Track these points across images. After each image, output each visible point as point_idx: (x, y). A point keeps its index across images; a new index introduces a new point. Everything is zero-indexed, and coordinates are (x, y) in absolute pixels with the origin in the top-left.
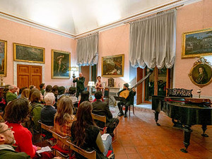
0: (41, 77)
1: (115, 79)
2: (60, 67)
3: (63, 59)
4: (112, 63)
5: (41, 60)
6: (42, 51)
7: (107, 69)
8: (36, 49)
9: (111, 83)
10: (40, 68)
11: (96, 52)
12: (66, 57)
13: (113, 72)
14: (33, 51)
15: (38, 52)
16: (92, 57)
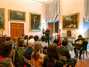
0: (23, 30)
1: (72, 31)
2: (34, 23)
3: (37, 19)
4: (70, 19)
5: (24, 19)
6: (24, 14)
7: (66, 24)
8: (20, 13)
9: (69, 34)
10: (23, 24)
11: (58, 12)
12: (38, 17)
13: (70, 26)
14: (19, 14)
15: (21, 15)
16: (55, 16)
